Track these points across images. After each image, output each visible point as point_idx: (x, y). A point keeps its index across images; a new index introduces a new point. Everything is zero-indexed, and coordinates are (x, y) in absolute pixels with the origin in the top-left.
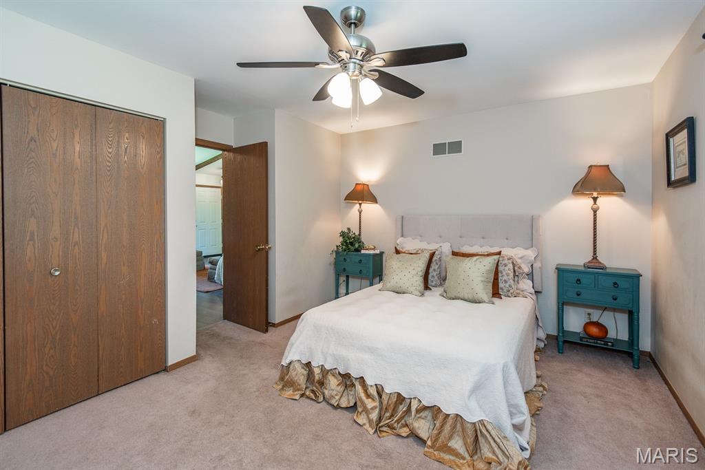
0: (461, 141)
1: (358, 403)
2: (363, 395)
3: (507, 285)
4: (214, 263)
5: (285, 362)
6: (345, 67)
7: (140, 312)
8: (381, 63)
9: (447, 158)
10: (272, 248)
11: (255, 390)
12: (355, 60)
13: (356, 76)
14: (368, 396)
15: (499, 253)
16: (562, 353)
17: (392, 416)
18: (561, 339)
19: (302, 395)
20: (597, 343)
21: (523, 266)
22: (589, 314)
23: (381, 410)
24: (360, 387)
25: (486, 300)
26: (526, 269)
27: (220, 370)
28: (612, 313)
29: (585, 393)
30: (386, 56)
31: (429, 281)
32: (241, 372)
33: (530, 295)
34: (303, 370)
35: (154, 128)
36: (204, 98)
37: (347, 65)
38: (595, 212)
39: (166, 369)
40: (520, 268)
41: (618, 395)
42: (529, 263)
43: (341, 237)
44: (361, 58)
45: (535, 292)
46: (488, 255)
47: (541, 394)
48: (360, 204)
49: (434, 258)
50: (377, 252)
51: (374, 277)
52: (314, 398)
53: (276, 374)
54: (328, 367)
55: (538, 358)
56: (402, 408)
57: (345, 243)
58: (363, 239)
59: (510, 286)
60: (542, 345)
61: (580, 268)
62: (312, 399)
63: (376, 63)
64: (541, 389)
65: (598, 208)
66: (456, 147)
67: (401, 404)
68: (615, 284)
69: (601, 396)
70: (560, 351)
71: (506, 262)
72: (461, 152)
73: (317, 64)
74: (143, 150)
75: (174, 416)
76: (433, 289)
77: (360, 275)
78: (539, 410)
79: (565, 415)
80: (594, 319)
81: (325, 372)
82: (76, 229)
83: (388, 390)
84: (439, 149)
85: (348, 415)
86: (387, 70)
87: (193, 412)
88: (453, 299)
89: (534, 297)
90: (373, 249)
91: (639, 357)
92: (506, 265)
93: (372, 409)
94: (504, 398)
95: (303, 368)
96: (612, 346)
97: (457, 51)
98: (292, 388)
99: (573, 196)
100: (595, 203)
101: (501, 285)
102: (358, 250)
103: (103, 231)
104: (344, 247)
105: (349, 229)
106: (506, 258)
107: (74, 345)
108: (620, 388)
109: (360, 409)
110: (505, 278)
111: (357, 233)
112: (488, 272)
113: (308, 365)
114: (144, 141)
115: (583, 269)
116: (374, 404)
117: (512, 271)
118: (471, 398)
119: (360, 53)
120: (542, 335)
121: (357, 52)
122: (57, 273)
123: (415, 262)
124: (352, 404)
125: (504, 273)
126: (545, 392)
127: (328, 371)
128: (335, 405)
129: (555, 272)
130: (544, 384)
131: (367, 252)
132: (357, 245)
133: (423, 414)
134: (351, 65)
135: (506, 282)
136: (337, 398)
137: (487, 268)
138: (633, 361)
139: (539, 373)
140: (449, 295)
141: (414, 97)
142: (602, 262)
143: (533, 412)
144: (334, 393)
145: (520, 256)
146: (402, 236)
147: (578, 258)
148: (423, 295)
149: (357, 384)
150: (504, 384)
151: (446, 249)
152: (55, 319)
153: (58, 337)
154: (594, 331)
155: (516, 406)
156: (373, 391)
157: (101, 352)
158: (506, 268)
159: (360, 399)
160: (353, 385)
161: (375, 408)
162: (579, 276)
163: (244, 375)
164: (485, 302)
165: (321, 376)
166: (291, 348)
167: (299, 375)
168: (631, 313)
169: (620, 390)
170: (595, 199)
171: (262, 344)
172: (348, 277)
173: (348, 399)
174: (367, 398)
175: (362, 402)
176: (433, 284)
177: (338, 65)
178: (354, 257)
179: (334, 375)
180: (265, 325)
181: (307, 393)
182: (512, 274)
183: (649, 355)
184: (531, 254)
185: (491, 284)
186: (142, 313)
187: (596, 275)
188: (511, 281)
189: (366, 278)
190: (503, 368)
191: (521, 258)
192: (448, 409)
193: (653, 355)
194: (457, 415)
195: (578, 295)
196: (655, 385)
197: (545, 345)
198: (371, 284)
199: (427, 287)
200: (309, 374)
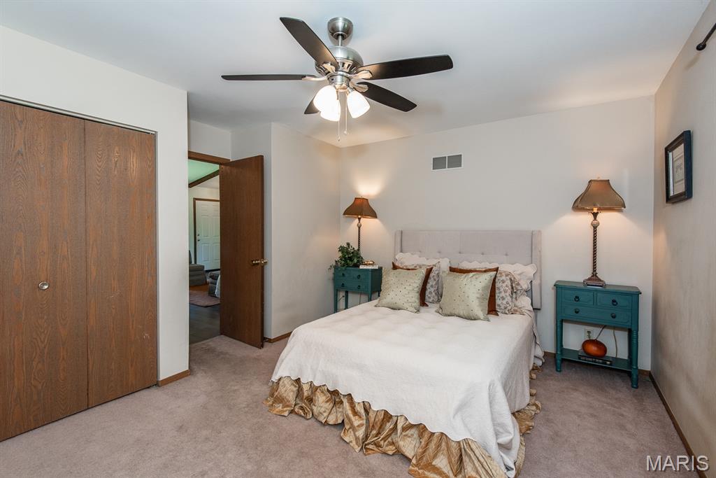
0: (461, 155)
1: (346, 420)
2: (350, 413)
3: (504, 302)
4: (215, 278)
5: (275, 378)
6: (331, 79)
7: (131, 327)
8: (368, 75)
9: (447, 172)
10: (269, 264)
11: (244, 406)
12: (341, 73)
13: (344, 88)
14: (355, 413)
15: (497, 270)
16: (560, 371)
17: (378, 433)
18: (559, 358)
19: (292, 412)
20: (595, 362)
21: (522, 283)
22: (589, 332)
23: (367, 428)
24: (347, 404)
25: (482, 317)
26: (525, 285)
27: (211, 386)
28: (611, 331)
29: (579, 412)
30: (373, 68)
31: (427, 297)
32: (233, 387)
33: (528, 312)
34: (293, 387)
35: (146, 141)
36: (197, 111)
37: (334, 78)
38: (595, 228)
39: (158, 384)
40: (518, 284)
41: (614, 415)
42: (528, 279)
43: (340, 253)
44: (348, 71)
45: (534, 309)
46: (485, 271)
47: (533, 413)
48: (359, 219)
49: (431, 275)
50: (376, 267)
51: (373, 292)
52: (302, 414)
53: (266, 390)
54: (316, 384)
55: (534, 376)
56: (389, 426)
57: (343, 258)
58: (362, 254)
59: (507, 303)
60: (539, 363)
61: (578, 286)
62: (301, 416)
63: (364, 75)
64: (534, 408)
65: (599, 224)
66: (455, 161)
67: (389, 422)
68: (614, 301)
69: (595, 416)
70: (559, 370)
71: (504, 278)
72: (460, 166)
73: (304, 76)
74: (134, 164)
75: (161, 431)
76: (430, 305)
77: (359, 290)
78: (530, 429)
79: (556, 434)
80: (594, 337)
81: (314, 389)
82: (65, 243)
83: (375, 408)
84: (438, 163)
85: (335, 431)
86: (376, 82)
87: (181, 427)
88: (449, 316)
89: (532, 314)
90: (371, 264)
91: (637, 376)
92: (503, 282)
93: (358, 426)
94: (489, 416)
95: (292, 384)
96: (610, 365)
97: (442, 63)
98: (281, 405)
99: (573, 212)
100: (595, 219)
101: (498, 302)
102: (357, 266)
103: (93, 244)
104: (343, 262)
105: (348, 244)
106: (504, 274)
107: (63, 359)
108: (615, 407)
109: (347, 427)
110: (503, 294)
111: (356, 249)
112: (484, 288)
113: (298, 381)
114: (135, 154)
115: (582, 286)
116: (361, 422)
117: (510, 287)
118: (456, 417)
119: (346, 65)
120: (540, 353)
121: (344, 64)
122: (46, 287)
123: (411, 278)
124: (340, 421)
125: (502, 290)
126: (538, 411)
127: (317, 388)
128: (323, 421)
129: (553, 289)
130: (537, 402)
131: (365, 267)
132: (355, 261)
133: (409, 432)
134: (339, 78)
135: (503, 298)
136: (325, 414)
137: (483, 284)
138: (632, 381)
139: (534, 391)
140: (445, 312)
141: (406, 110)
142: (602, 279)
143: (523, 432)
144: (323, 409)
145: (518, 273)
146: (401, 251)
147: (578, 275)
148: (418, 311)
149: (345, 401)
150: (490, 403)
151: (445, 265)
152: (44, 332)
153: (46, 351)
154: (593, 349)
155: (502, 425)
156: (360, 409)
157: (90, 367)
158: (504, 285)
159: (348, 416)
160: (342, 402)
161: (361, 425)
162: (578, 293)
163: (236, 390)
164: (479, 319)
165: (310, 393)
166: (281, 364)
167: (288, 392)
168: (630, 332)
169: (617, 410)
170: (595, 215)
171: (257, 359)
172: (347, 292)
173: (337, 417)
174: (354, 416)
175: (349, 419)
176: (431, 300)
177: (325, 78)
178: (353, 272)
179: (322, 392)
180: (260, 340)
181: (296, 410)
182: (509, 291)
183: (649, 374)
184: (530, 270)
185: (487, 301)
186: (133, 327)
187: (595, 293)
188: (509, 298)
189: (365, 294)
190: (490, 386)
191: (520, 274)
192: (433, 427)
193: (652, 374)
194: (442, 433)
195: (577, 312)
196: (653, 404)
197: (543, 363)
198: (370, 300)
199: (423, 302)
200: (298, 391)
